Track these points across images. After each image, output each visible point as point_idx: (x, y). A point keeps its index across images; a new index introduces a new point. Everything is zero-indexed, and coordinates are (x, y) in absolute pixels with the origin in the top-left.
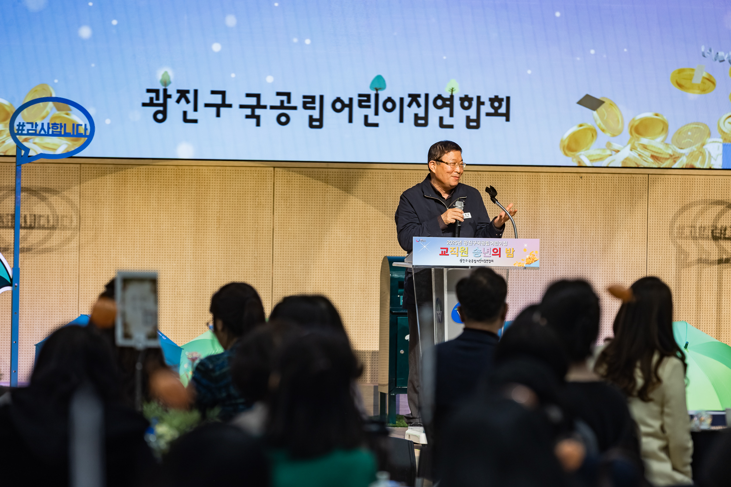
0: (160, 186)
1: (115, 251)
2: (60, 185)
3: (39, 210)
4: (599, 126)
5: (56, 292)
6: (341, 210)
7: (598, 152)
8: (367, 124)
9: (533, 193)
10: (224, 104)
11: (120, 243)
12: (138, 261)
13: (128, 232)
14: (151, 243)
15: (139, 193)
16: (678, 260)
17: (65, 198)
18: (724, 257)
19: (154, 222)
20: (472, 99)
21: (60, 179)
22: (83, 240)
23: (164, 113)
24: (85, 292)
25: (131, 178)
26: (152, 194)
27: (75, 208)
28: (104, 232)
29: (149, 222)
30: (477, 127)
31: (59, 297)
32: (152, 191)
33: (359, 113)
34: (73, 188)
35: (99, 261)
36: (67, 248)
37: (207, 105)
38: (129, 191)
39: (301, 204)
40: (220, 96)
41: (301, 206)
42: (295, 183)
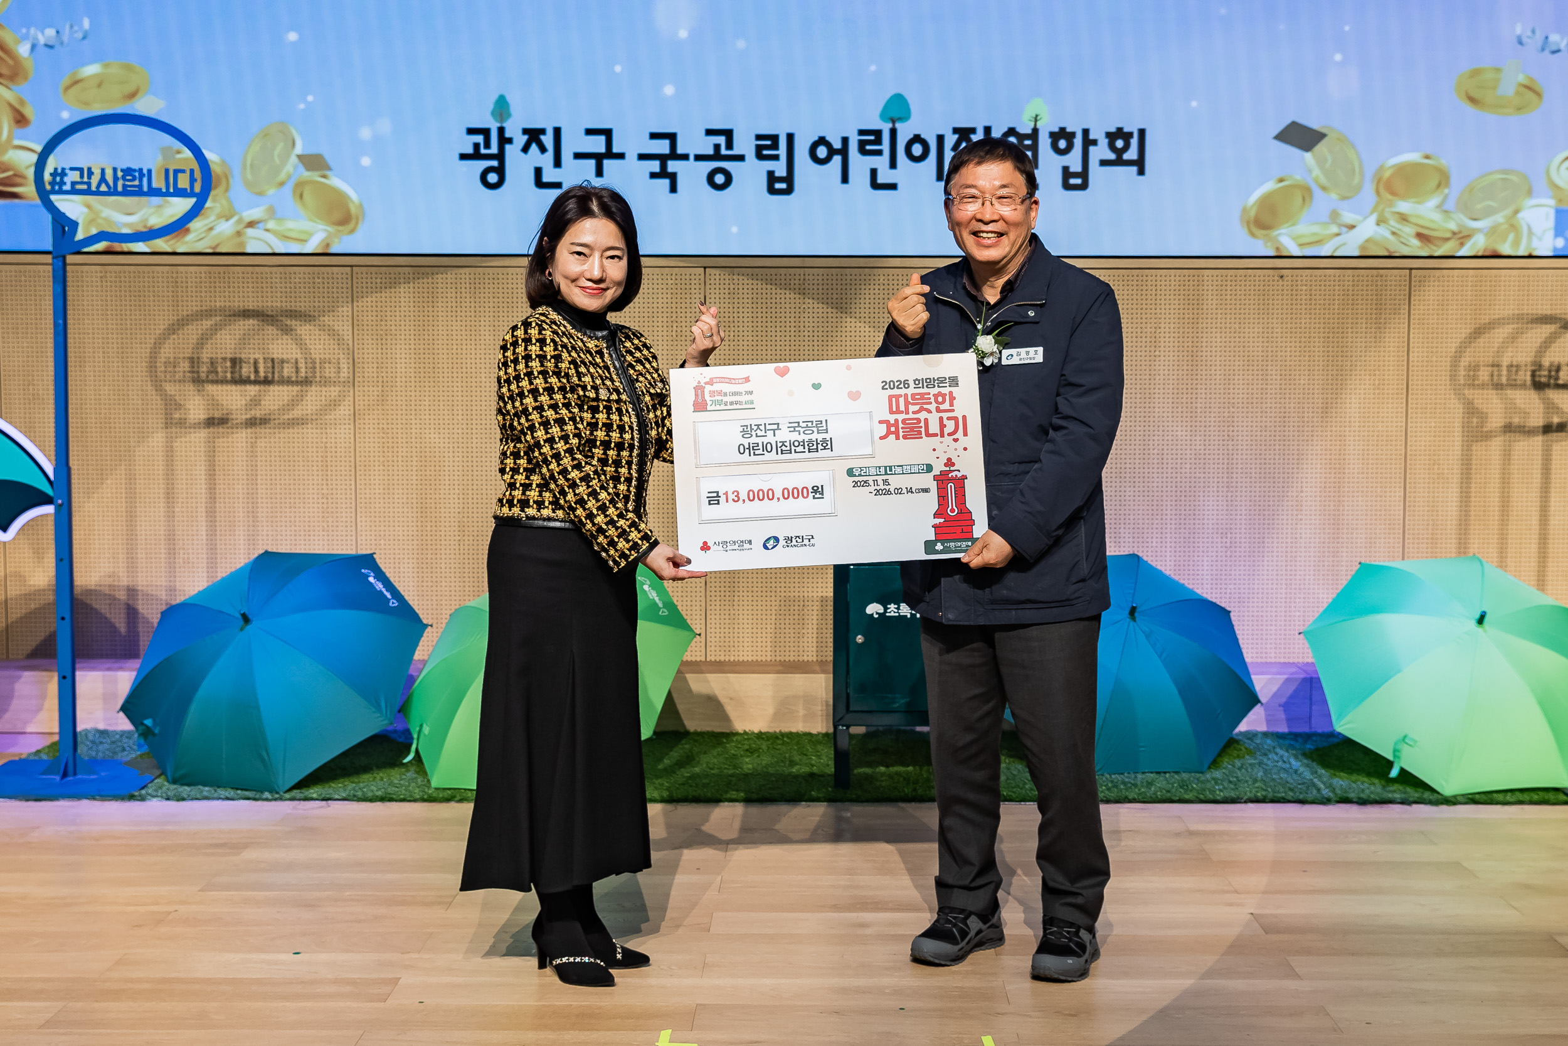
0: (496, 305)
1: (418, 421)
2: (316, 304)
3: (280, 351)
4: (1316, 181)
5: (315, 496)
6: (830, 343)
7: (1315, 229)
8: (875, 185)
9: (1191, 307)
10: (610, 154)
11: (427, 408)
12: (461, 440)
13: (441, 389)
14: (483, 408)
15: (459, 318)
16: (1466, 427)
17: (326, 328)
18: (1556, 420)
20: (1073, 135)
21: (317, 295)
22: (361, 403)
23: (501, 171)
24: (368, 496)
26: (482, 319)
27: (345, 347)
28: (398, 389)
29: (478, 370)
30: (1084, 186)
31: (320, 505)
32: (482, 314)
33: (860, 165)
34: (340, 309)
36: (332, 417)
37: (578, 156)
38: (440, 314)
39: (755, 334)
40: (602, 138)
41: (755, 338)
42: (745, 296)
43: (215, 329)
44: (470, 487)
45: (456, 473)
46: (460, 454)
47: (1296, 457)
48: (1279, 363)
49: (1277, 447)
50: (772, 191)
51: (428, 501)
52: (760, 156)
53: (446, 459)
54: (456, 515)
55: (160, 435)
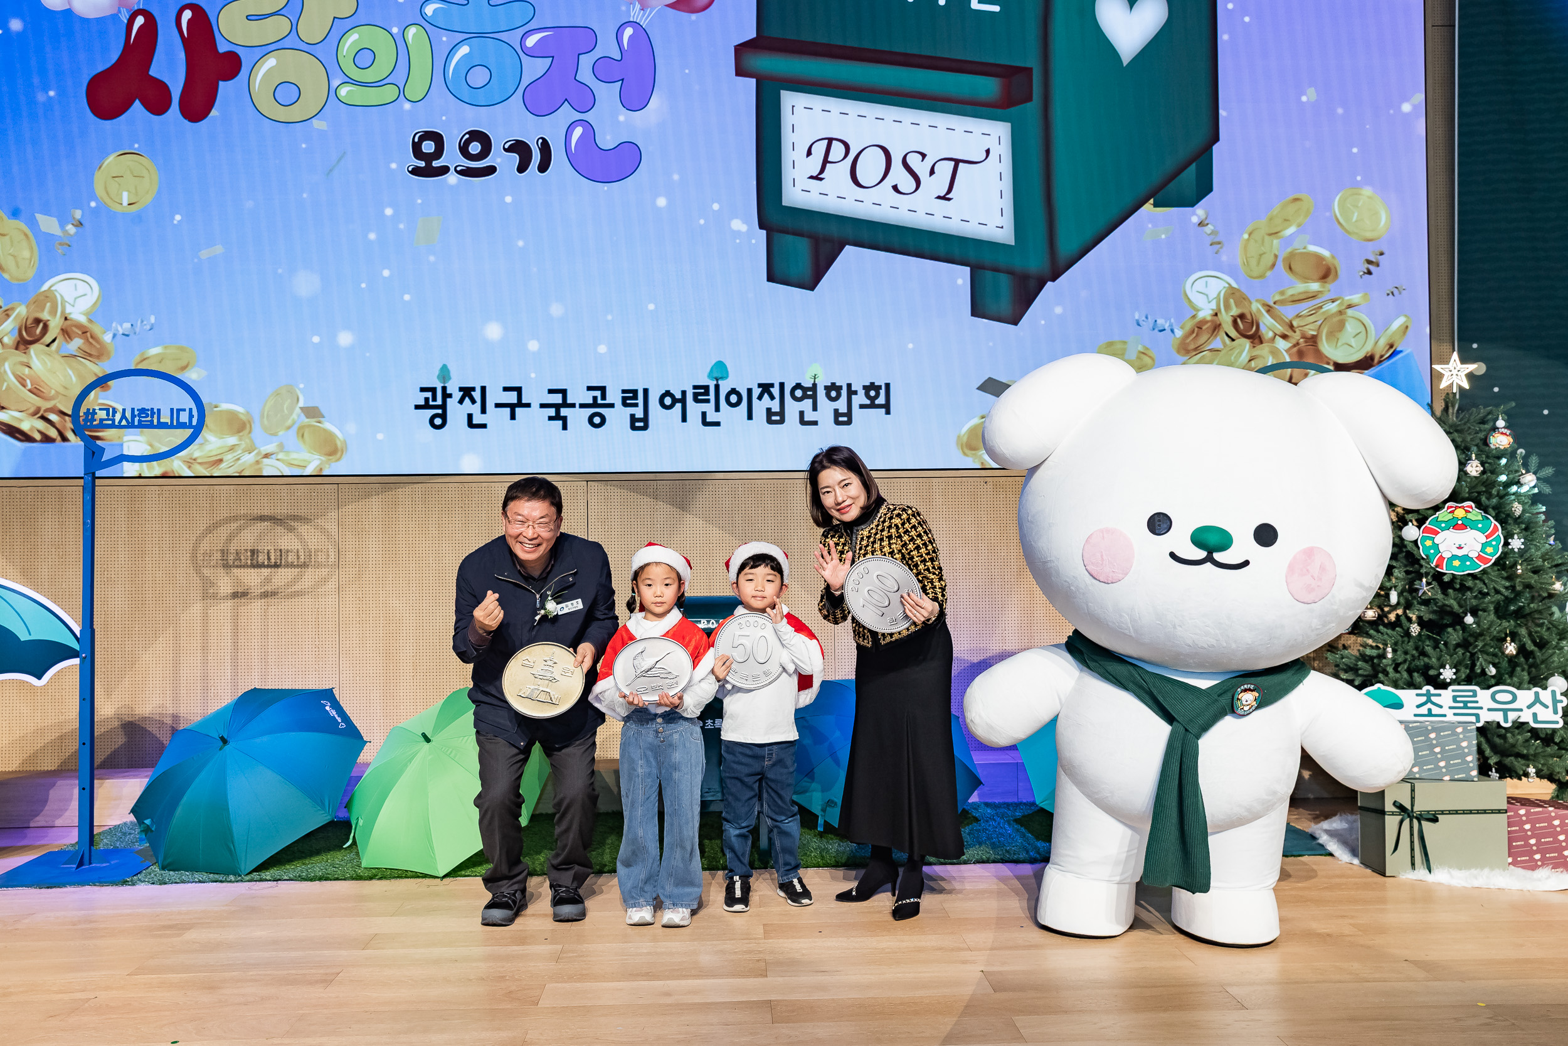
0: (440, 509)
1: (384, 592)
2: (313, 511)
3: (286, 544)
5: (310, 646)
6: (675, 532)
8: (705, 423)
10: (520, 404)
11: (391, 582)
13: (401, 569)
14: (431, 582)
15: (414, 519)
17: (319, 527)
19: (434, 555)
20: (841, 387)
21: (313, 504)
22: (344, 579)
23: (444, 417)
24: (348, 646)
25: (404, 499)
26: (430, 519)
28: (370, 569)
29: (427, 555)
30: (849, 422)
31: (314, 653)
32: (430, 516)
33: (694, 409)
34: (329, 514)
35: (364, 606)
36: (323, 590)
37: (498, 405)
38: (401, 516)
39: (623, 526)
40: (515, 393)
41: (623, 530)
42: (616, 500)
43: (240, 529)
44: (421, 638)
45: (411, 628)
46: (414, 615)
47: (1000, 606)
48: (986, 542)
49: (987, 600)
50: (633, 428)
51: (391, 648)
52: (625, 404)
53: (404, 618)
54: (411, 658)
55: (198, 605)
